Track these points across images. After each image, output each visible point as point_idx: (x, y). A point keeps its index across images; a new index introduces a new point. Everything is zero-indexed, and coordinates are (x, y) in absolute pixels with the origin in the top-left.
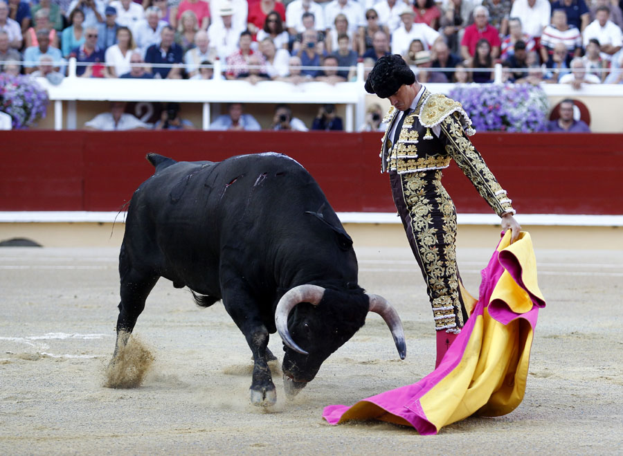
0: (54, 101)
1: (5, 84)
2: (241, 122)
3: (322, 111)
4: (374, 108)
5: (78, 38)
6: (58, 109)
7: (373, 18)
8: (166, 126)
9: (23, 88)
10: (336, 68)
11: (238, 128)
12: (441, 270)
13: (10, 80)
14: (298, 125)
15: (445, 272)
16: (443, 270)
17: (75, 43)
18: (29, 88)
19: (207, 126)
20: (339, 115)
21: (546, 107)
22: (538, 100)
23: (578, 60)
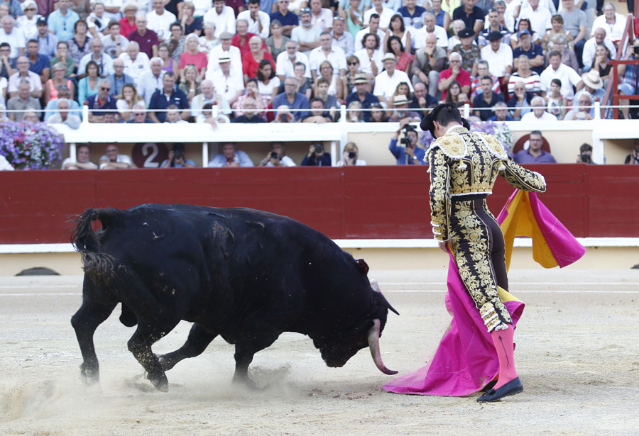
0: (69, 144)
1: (25, 130)
2: (236, 159)
3: (312, 149)
4: (350, 146)
5: (93, 88)
6: (73, 150)
7: (354, 64)
8: (172, 164)
9: (41, 133)
10: (322, 110)
11: (233, 165)
12: (475, 283)
13: (29, 127)
14: (288, 162)
15: (480, 283)
16: (478, 282)
17: (91, 92)
18: (46, 133)
19: (205, 164)
21: (510, 142)
22: (502, 136)
23: (536, 99)
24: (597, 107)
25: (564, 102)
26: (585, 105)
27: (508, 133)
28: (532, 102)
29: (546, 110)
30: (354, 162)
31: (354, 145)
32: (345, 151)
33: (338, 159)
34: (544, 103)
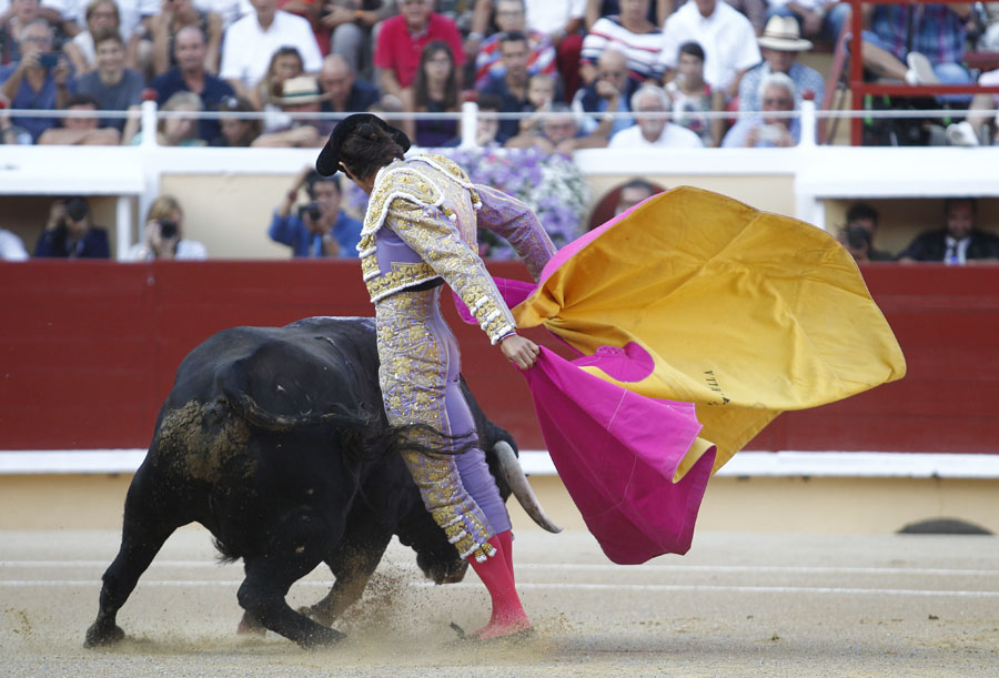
3: (57, 212)
4: (163, 207)
20: (99, 223)
21: (581, 201)
22: (562, 186)
23: (648, 92)
24: (807, 113)
25: (717, 101)
26: (779, 109)
27: (577, 180)
28: (637, 99)
29: (671, 121)
30: (175, 250)
31: (173, 204)
32: (150, 217)
33: (135, 240)
34: (666, 101)
